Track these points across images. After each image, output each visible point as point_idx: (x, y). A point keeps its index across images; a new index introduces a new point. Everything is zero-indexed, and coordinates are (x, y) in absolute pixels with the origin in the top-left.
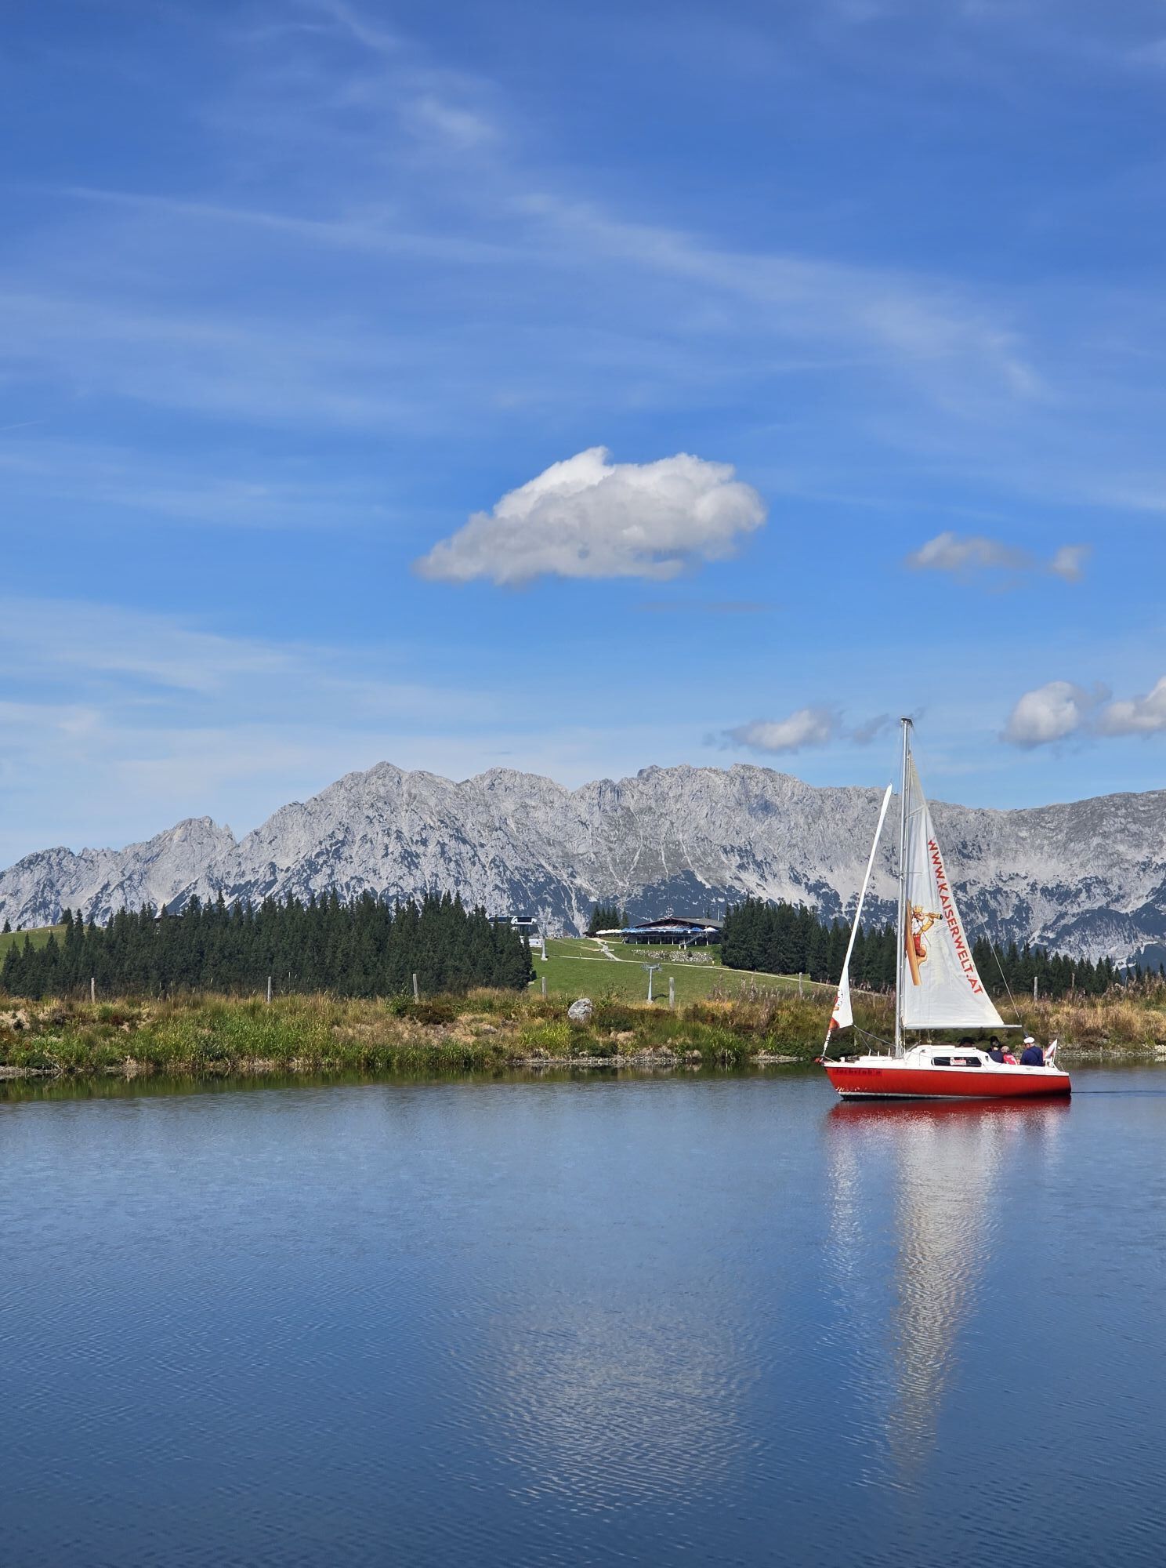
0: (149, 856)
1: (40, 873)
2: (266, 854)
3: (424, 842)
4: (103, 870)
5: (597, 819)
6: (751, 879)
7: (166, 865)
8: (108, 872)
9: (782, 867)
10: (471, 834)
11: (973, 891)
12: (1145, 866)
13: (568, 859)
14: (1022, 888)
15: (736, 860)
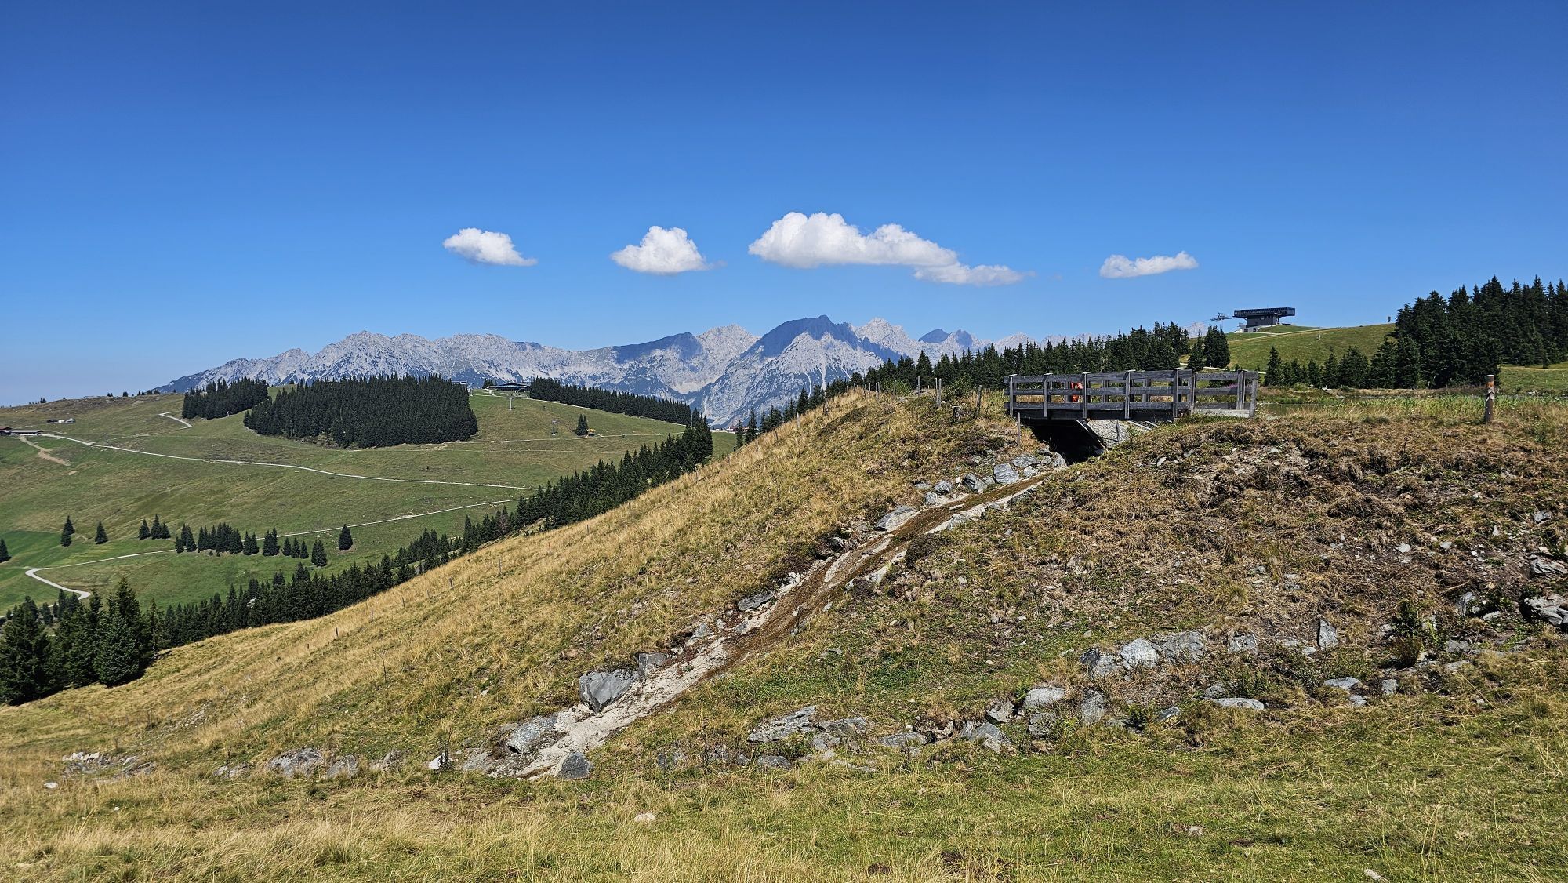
0: (278, 361)
1: (235, 367)
2: (322, 362)
3: (380, 358)
4: (259, 366)
5: (440, 351)
6: (493, 371)
7: (284, 364)
8: (260, 367)
9: (503, 367)
10: (396, 356)
11: (567, 376)
12: (621, 369)
13: (430, 365)
14: (582, 375)
15: (488, 365)
